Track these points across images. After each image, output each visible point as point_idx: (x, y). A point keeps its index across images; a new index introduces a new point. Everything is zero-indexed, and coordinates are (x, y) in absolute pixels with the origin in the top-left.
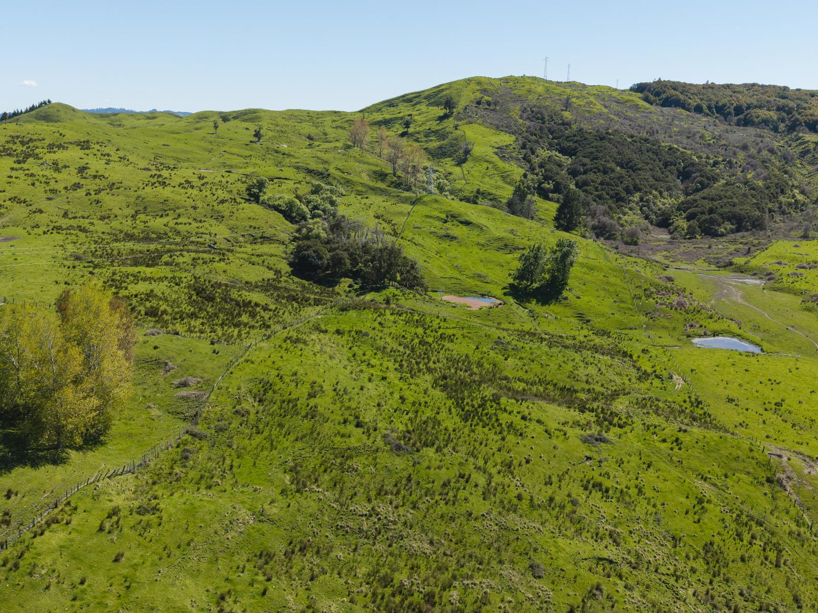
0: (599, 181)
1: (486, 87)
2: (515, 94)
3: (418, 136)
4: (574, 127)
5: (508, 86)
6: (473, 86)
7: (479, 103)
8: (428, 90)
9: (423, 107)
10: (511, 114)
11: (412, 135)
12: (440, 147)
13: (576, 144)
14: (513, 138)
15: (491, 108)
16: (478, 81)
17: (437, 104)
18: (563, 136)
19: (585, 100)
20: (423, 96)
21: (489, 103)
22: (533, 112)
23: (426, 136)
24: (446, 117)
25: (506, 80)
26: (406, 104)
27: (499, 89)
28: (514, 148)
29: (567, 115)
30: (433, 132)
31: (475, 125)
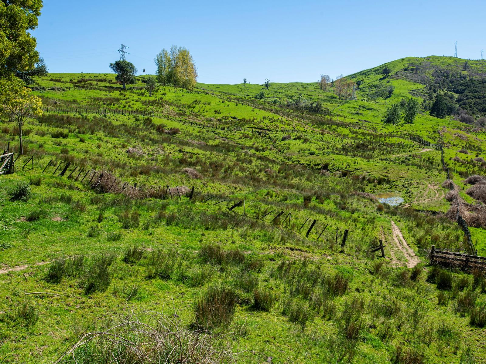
0: (473, 103)
1: (413, 62)
2: (432, 65)
3: (365, 89)
4: (468, 79)
5: (429, 61)
6: (405, 62)
7: (406, 70)
8: (376, 67)
9: (372, 76)
10: (426, 74)
11: (361, 89)
12: (376, 93)
13: (466, 87)
14: (425, 86)
15: (414, 72)
16: (409, 59)
17: (380, 74)
18: (458, 83)
19: (481, 65)
20: (373, 71)
21: (412, 70)
22: (442, 72)
23: (369, 89)
24: (384, 78)
25: (428, 58)
26: (362, 76)
27: (422, 62)
28: (423, 91)
29: (464, 73)
30: (374, 86)
31: (400, 80)
